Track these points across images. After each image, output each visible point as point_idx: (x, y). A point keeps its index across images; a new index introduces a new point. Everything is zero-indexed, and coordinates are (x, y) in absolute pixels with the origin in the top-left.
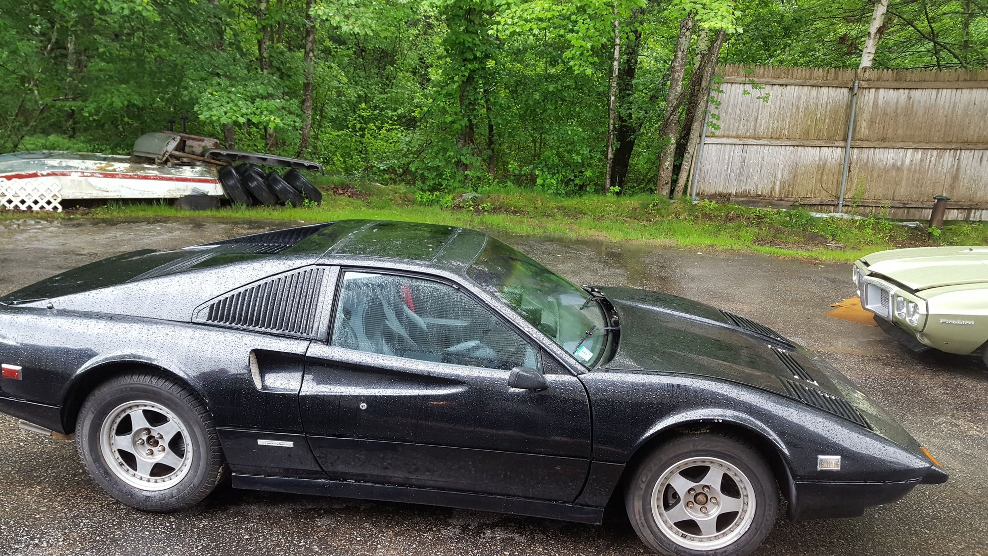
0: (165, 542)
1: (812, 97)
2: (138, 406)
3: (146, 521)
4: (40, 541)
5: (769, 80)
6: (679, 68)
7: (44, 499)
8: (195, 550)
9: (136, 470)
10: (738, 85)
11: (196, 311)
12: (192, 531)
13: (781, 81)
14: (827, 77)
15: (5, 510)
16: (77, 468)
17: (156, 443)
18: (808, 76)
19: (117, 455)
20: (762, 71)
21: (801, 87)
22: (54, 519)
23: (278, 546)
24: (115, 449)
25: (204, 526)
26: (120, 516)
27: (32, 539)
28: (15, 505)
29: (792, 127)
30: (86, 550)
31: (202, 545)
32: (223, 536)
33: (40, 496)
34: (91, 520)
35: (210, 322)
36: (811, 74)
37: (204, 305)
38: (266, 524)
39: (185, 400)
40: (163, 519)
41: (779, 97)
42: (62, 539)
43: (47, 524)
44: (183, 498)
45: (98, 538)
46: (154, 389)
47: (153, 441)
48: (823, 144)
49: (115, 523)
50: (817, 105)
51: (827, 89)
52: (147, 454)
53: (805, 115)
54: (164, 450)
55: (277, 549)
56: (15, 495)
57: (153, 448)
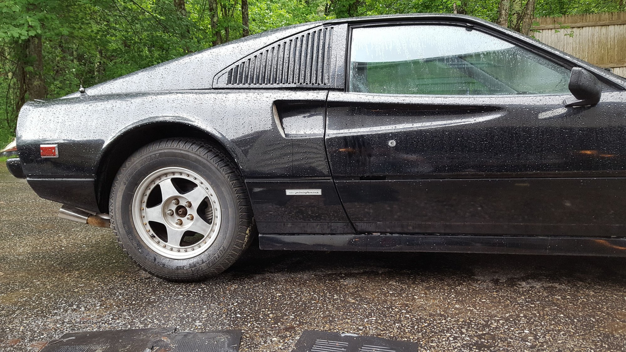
0: (199, 302)
1: (602, 33)
2: (166, 174)
3: (179, 288)
4: (77, 307)
5: (570, 25)
6: (504, 22)
7: (82, 279)
8: (231, 306)
9: (167, 242)
10: (547, 31)
11: (216, 77)
12: (224, 293)
13: (578, 25)
14: (612, 18)
15: (46, 287)
16: (111, 260)
17: (185, 214)
18: (598, 19)
19: (149, 227)
20: (563, 19)
21: (593, 27)
22: (92, 291)
23: (312, 299)
24: (146, 221)
25: (235, 289)
26: (153, 287)
27: (71, 305)
28: (56, 284)
29: (591, 56)
30: (124, 312)
31: (237, 302)
32: (255, 294)
33: (78, 277)
34: (126, 290)
35: (230, 86)
36: (600, 17)
37: (224, 72)
38: (294, 285)
39: (212, 161)
40: (194, 287)
41: (578, 36)
42: (99, 305)
43: (85, 295)
44: (214, 263)
45: (134, 302)
46: (182, 152)
47: (182, 211)
48: (616, 66)
49: (149, 291)
50: (607, 38)
51: (613, 27)
52: (177, 224)
53: (599, 47)
54: (192, 219)
55: (313, 302)
56: (56, 278)
57: (182, 219)
